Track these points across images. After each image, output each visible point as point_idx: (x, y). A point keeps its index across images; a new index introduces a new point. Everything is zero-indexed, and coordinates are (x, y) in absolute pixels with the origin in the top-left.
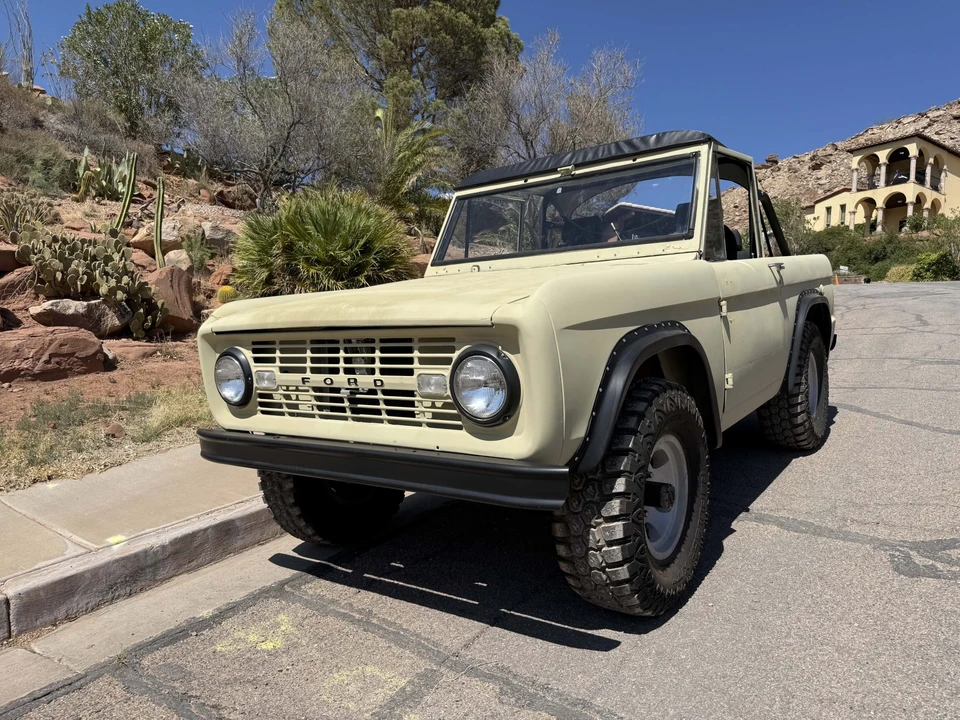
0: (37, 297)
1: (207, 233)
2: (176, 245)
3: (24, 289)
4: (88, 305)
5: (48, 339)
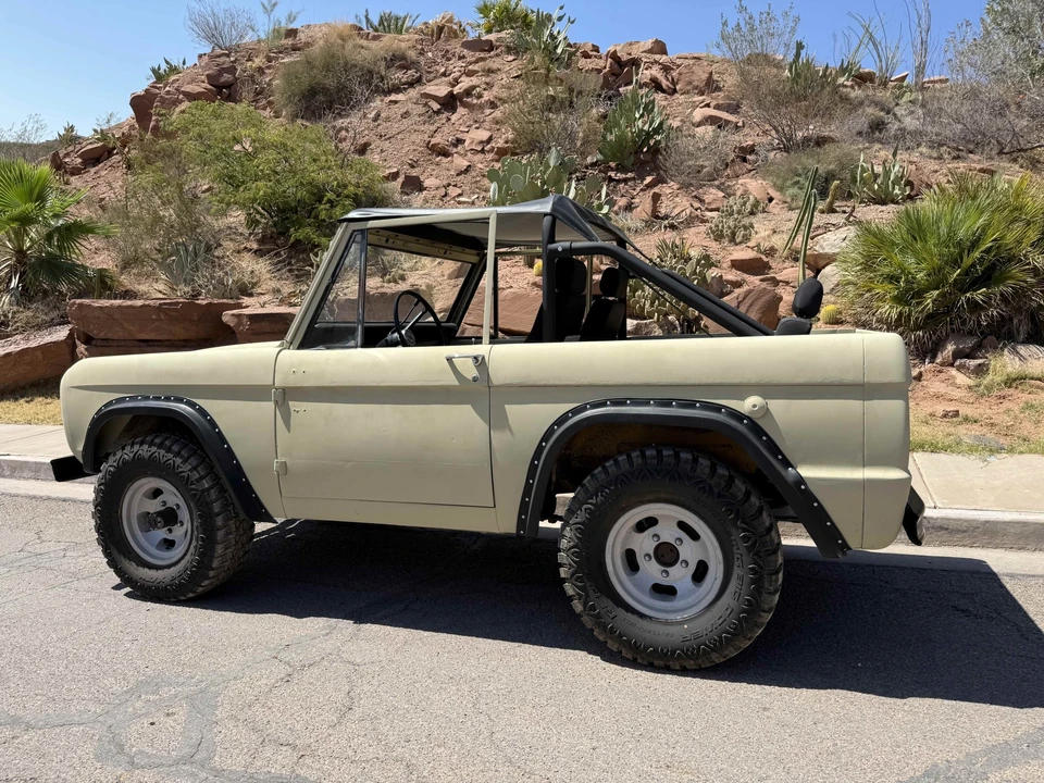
4: (638, 324)
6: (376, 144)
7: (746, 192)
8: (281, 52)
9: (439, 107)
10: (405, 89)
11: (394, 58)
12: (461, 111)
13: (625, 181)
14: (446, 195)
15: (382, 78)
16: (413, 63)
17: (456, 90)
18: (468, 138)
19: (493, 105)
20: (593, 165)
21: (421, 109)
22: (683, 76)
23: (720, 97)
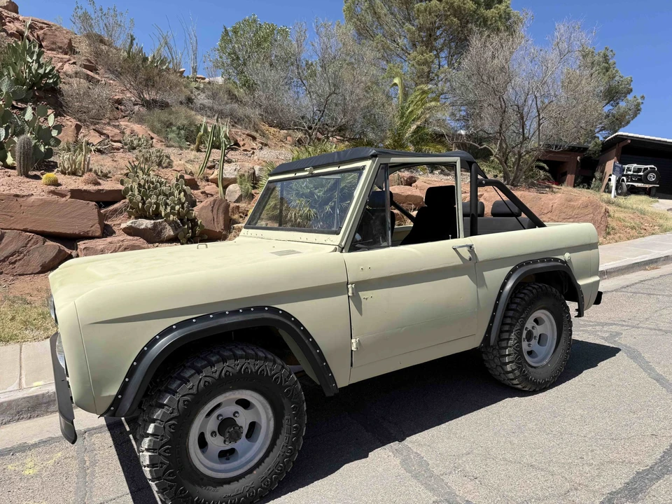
0: (130, 217)
1: (257, 173)
2: (234, 181)
3: (121, 213)
4: (154, 223)
5: (118, 245)
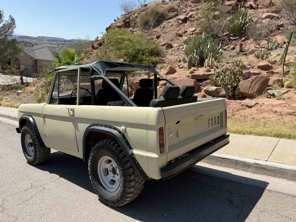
4: (217, 88)
6: (163, 35)
7: (276, 41)
8: (142, 12)
9: (182, 22)
10: (173, 18)
11: (171, 9)
12: (188, 22)
13: (235, 40)
14: (179, 48)
15: (167, 15)
16: (176, 10)
17: (187, 16)
18: (188, 30)
19: (197, 20)
20: (226, 35)
21: (176, 23)
22: (261, 2)
23: (273, 8)
